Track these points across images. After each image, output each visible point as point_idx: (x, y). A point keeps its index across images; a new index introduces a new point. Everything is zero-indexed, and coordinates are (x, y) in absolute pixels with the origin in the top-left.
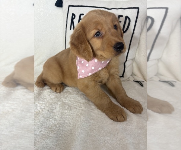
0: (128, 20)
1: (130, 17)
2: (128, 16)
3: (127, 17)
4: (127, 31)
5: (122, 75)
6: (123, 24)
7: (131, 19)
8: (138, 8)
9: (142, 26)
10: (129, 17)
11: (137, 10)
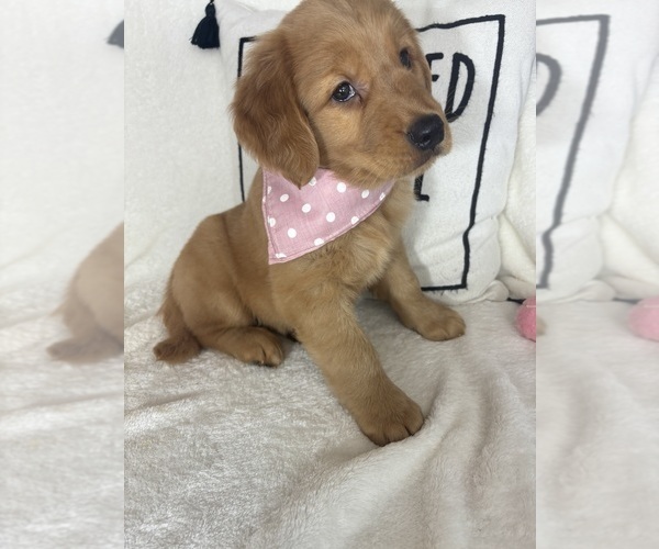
0: (463, 68)
1: (470, 57)
2: (465, 53)
3: (459, 58)
4: (466, 111)
5: (459, 282)
6: (447, 85)
7: (475, 62)
8: (501, 19)
9: (521, 83)
10: (466, 57)
11: (496, 24)
